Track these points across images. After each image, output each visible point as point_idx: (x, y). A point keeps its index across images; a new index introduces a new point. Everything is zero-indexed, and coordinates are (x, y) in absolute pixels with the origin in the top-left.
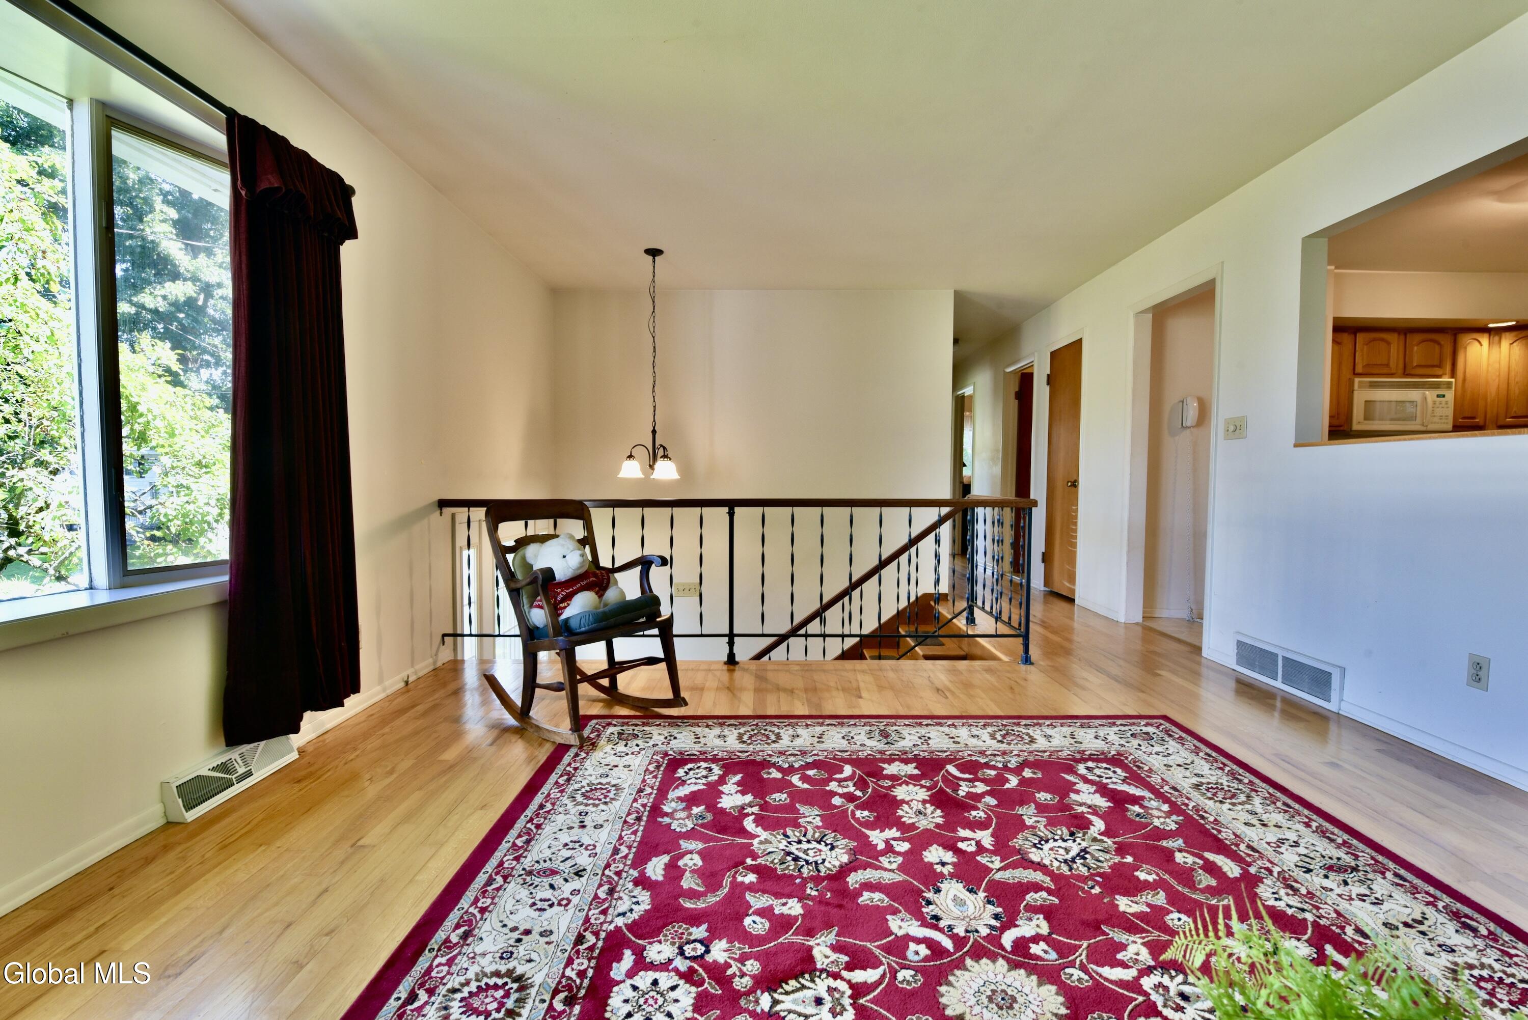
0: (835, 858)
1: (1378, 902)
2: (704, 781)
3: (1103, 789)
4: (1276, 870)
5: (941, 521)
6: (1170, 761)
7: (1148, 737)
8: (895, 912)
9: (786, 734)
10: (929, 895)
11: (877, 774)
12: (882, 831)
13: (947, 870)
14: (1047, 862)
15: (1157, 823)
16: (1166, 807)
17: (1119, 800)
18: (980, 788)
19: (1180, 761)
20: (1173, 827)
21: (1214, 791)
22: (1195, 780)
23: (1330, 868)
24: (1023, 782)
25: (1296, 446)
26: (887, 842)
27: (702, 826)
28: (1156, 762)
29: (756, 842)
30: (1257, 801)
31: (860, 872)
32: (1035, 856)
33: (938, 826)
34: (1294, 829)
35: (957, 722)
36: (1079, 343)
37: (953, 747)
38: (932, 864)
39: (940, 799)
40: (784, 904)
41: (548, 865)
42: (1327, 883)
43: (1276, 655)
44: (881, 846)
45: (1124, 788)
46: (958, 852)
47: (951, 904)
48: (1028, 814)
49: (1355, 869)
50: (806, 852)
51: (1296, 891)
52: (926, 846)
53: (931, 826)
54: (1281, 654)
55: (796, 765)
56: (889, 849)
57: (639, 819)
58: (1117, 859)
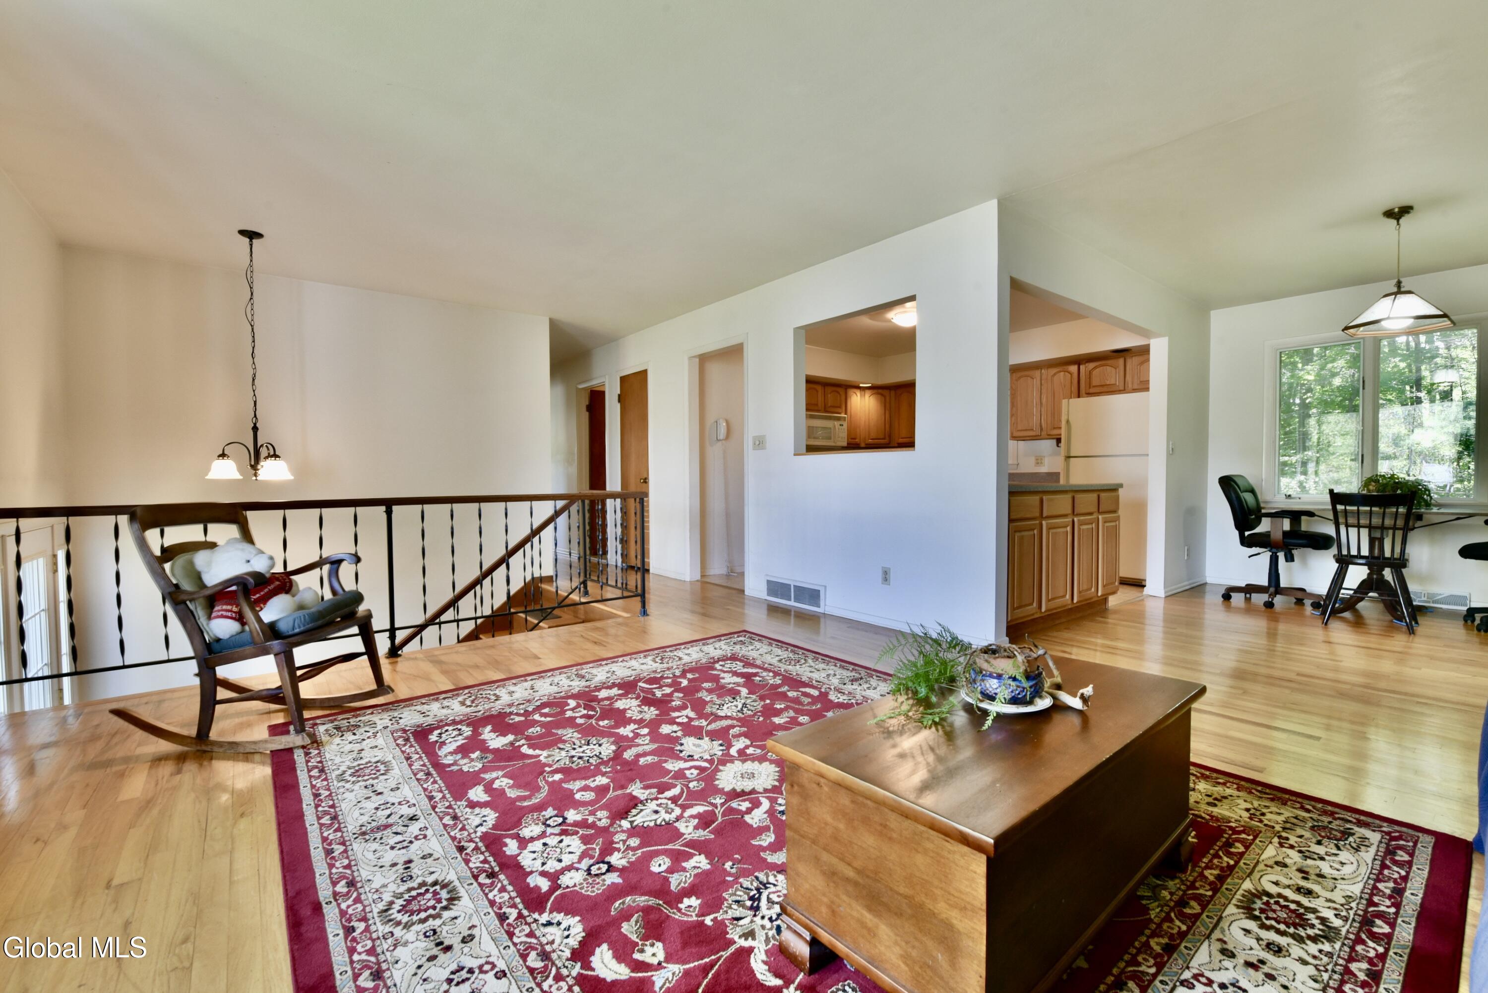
0: (607, 749)
1: (875, 688)
2: (460, 737)
3: (735, 674)
4: (832, 687)
5: (557, 513)
6: (760, 651)
7: (742, 643)
8: (666, 761)
9: (502, 692)
10: (679, 748)
11: (596, 699)
12: (625, 727)
13: (679, 734)
14: (729, 714)
15: (771, 682)
16: (771, 674)
17: (748, 677)
18: (668, 690)
19: (766, 651)
20: (780, 682)
21: (789, 661)
22: (778, 658)
23: (852, 681)
24: (690, 680)
25: (795, 455)
26: (633, 731)
27: (489, 762)
28: (754, 654)
29: (542, 758)
30: (810, 661)
31: (628, 751)
32: (721, 713)
33: (657, 715)
34: (831, 669)
35: (625, 658)
36: (645, 372)
37: (634, 673)
38: (669, 734)
39: (648, 701)
40: (594, 781)
41: (374, 824)
42: (854, 687)
43: (790, 585)
44: (631, 735)
45: (745, 670)
46: (679, 724)
47: (694, 748)
48: (703, 695)
49: (861, 678)
50: (583, 752)
51: (844, 693)
52: (659, 726)
53: (654, 717)
54: (792, 584)
55: (530, 709)
56: (637, 735)
57: (428, 774)
58: (762, 703)
